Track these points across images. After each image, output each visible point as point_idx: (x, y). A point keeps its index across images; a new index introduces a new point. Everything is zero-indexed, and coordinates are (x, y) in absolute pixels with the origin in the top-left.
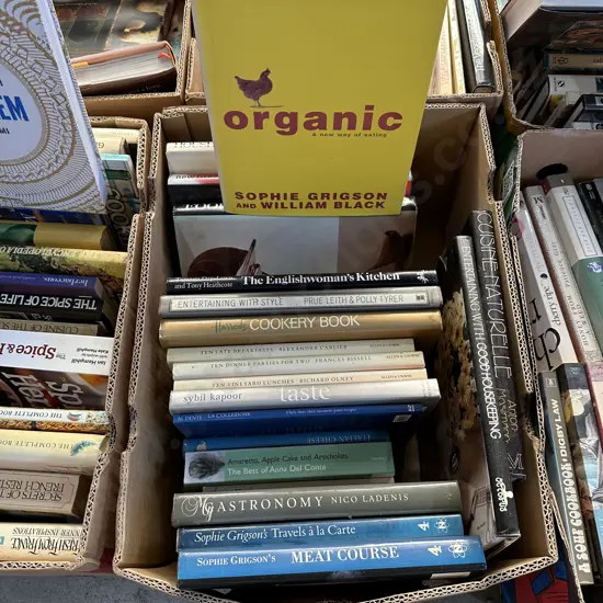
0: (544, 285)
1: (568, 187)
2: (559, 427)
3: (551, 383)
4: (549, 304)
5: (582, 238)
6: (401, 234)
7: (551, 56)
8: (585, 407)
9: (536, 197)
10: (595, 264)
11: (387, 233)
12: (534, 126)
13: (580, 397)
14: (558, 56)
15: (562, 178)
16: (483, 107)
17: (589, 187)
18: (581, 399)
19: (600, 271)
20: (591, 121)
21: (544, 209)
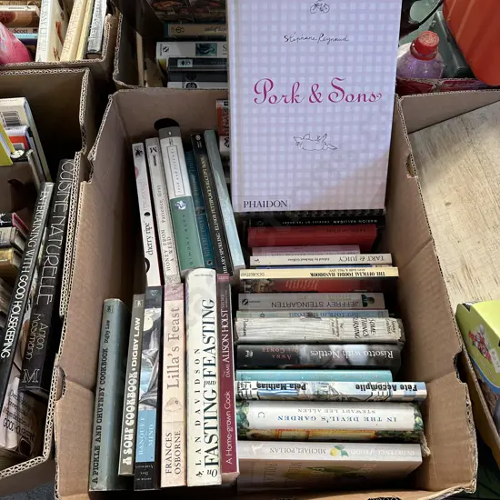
0: (146, 221)
1: (174, 139)
2: (136, 341)
3: (139, 303)
4: (148, 238)
5: (176, 181)
6: (23, 182)
7: (170, 26)
8: (155, 323)
9: (152, 147)
10: (181, 203)
11: (9, 182)
12: (130, 86)
13: (151, 315)
14: (176, 26)
15: (170, 130)
16: (87, 71)
17: (198, 138)
18: (152, 317)
19: (184, 208)
20: (184, 81)
21: (157, 158)
